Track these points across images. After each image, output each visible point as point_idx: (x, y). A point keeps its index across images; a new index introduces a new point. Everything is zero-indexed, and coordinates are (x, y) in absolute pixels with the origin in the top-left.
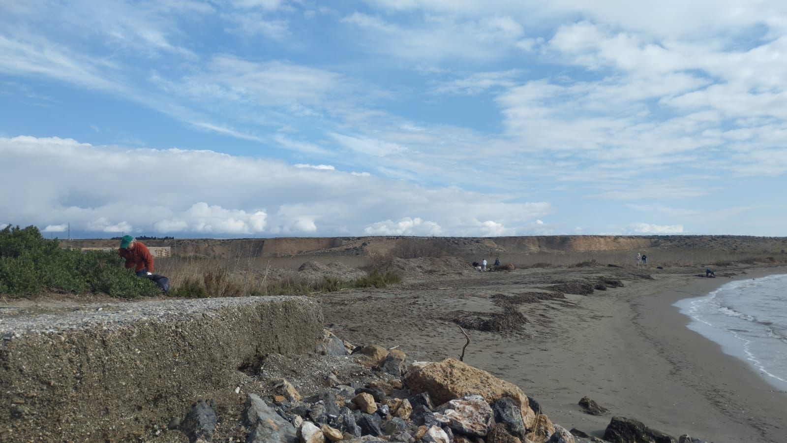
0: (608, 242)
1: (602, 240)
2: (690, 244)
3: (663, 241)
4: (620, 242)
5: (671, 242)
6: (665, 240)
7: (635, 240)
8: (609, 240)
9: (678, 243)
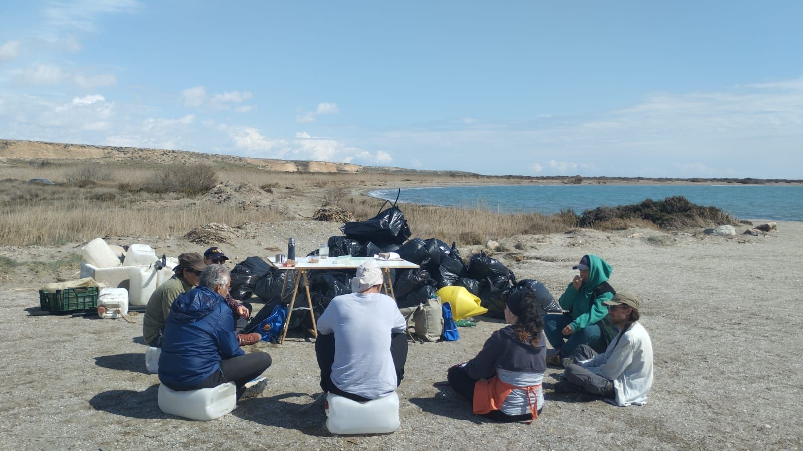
0: (57, 150)
1: (49, 146)
2: (143, 156)
3: (117, 153)
4: (71, 151)
5: (125, 154)
6: (119, 151)
7: (87, 150)
8: (58, 148)
9: (132, 155)
